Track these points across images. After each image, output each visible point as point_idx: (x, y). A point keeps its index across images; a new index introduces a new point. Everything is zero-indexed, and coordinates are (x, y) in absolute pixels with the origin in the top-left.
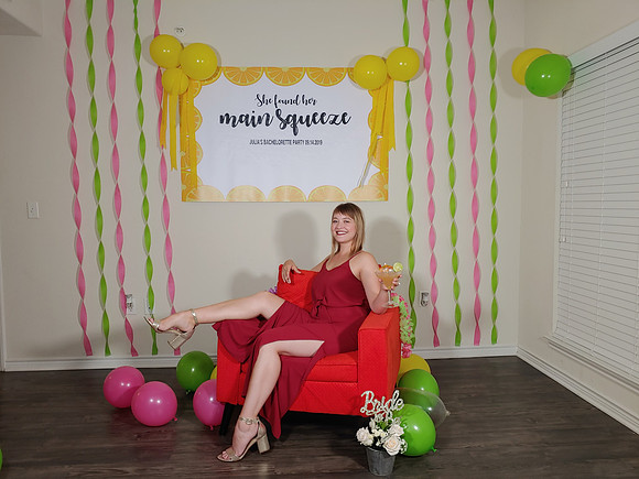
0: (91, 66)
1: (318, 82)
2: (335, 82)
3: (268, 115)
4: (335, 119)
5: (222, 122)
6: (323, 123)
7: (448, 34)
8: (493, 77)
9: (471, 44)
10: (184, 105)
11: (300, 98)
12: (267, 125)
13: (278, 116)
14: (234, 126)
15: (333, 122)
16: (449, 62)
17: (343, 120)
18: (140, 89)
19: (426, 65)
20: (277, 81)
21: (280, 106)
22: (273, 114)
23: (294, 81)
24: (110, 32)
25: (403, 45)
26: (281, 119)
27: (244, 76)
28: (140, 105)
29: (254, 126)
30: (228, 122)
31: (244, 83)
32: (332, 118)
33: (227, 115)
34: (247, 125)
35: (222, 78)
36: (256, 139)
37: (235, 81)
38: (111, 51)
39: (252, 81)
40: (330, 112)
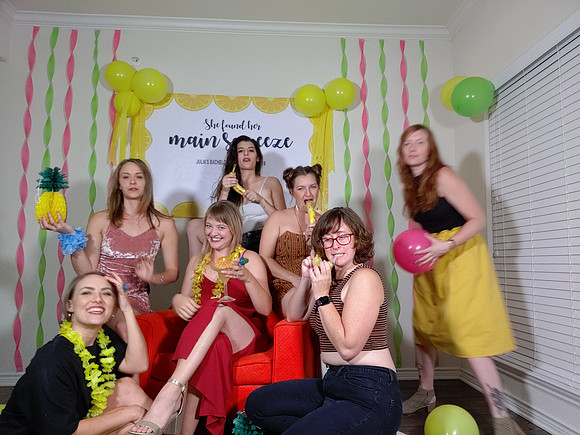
0: (50, 90)
1: (263, 109)
2: (279, 110)
3: (215, 138)
4: (278, 143)
5: (171, 143)
6: (267, 146)
7: (383, 70)
8: (425, 109)
9: (404, 80)
10: (136, 127)
11: (246, 124)
12: (214, 146)
13: (224, 139)
14: (182, 146)
15: (276, 145)
16: (384, 95)
17: (286, 144)
18: (94, 112)
19: (363, 97)
20: (224, 108)
21: (226, 130)
22: (219, 137)
23: (240, 108)
24: (71, 60)
25: (341, 76)
26: (227, 142)
27: (194, 103)
28: (94, 126)
29: (201, 147)
30: (176, 143)
31: (193, 108)
32: (275, 142)
33: (176, 136)
34: (195, 146)
35: (173, 103)
36: (202, 158)
37: (185, 106)
38: (70, 76)
39: (201, 107)
40: (273, 136)
